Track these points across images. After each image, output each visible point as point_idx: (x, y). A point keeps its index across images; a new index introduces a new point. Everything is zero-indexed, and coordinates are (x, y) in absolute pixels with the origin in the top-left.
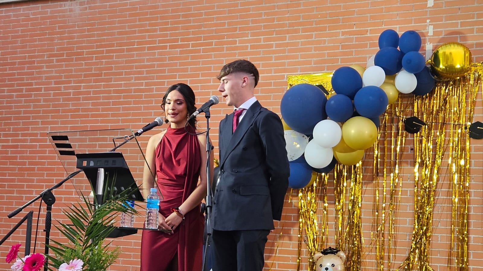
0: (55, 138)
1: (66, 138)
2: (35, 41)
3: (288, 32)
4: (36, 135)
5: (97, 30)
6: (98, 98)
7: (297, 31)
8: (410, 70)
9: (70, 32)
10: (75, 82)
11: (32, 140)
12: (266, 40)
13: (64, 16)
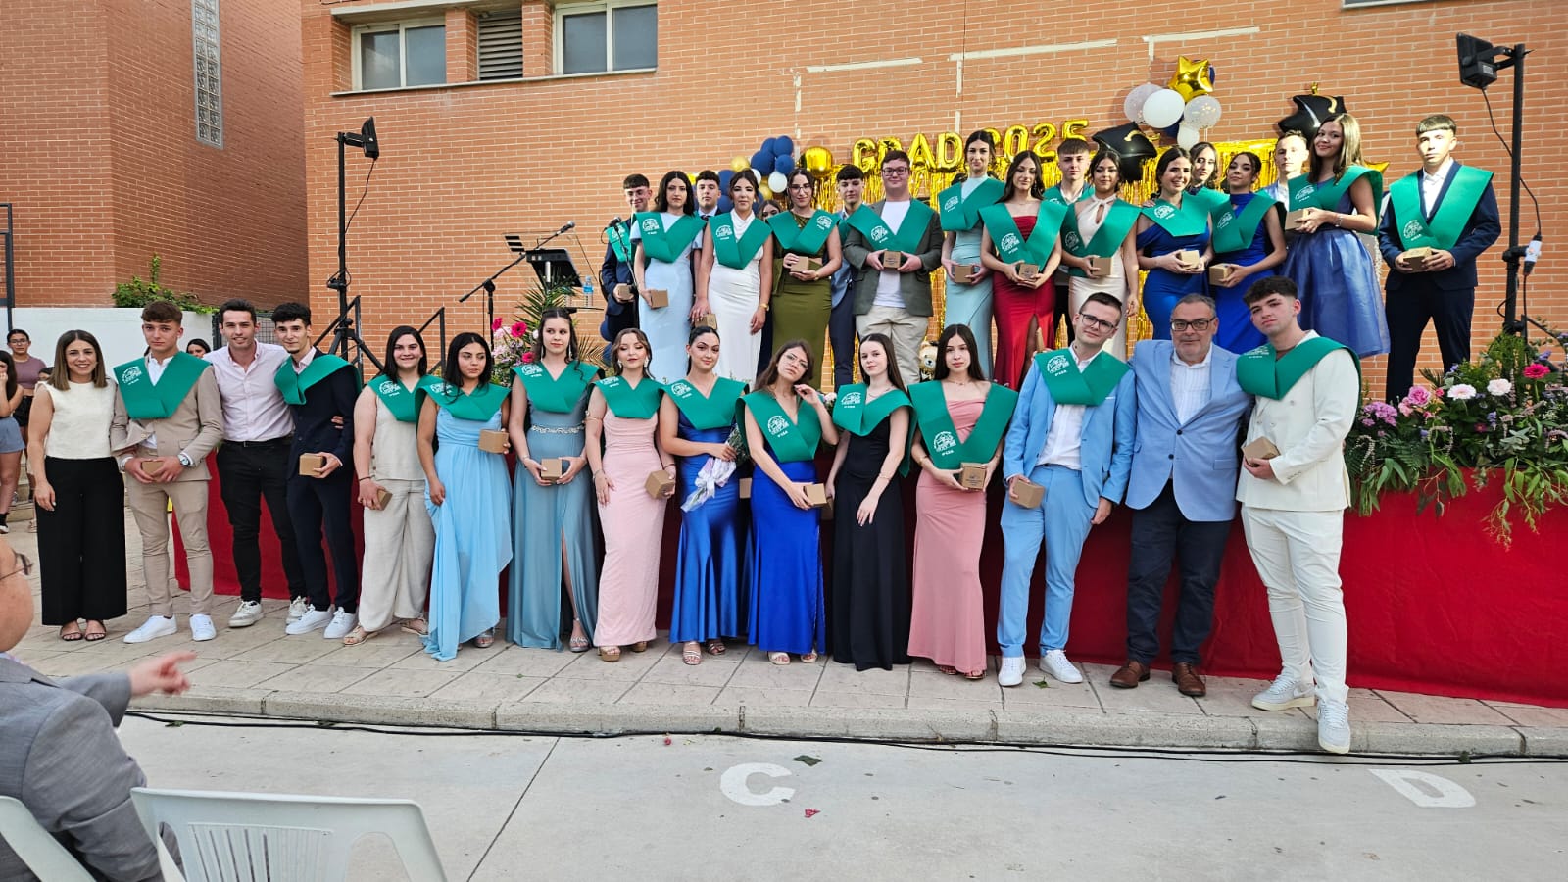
0: (507, 238)
1: (517, 238)
2: (405, 135)
3: (669, 132)
4: (417, 235)
5: (473, 125)
6: (481, 197)
7: (677, 132)
8: (781, 172)
9: (444, 127)
10: (455, 180)
11: (414, 241)
12: (648, 140)
13: (435, 110)
